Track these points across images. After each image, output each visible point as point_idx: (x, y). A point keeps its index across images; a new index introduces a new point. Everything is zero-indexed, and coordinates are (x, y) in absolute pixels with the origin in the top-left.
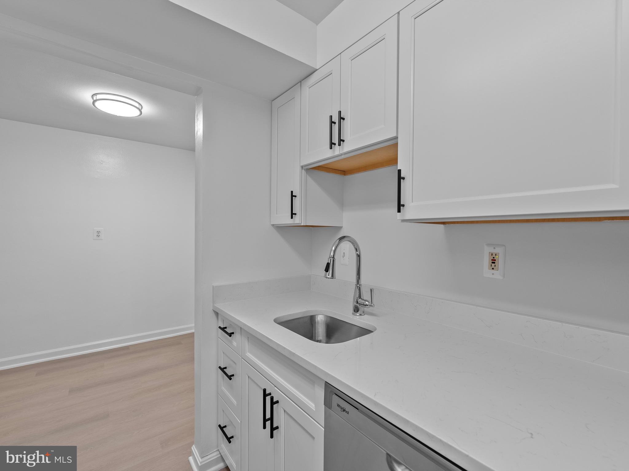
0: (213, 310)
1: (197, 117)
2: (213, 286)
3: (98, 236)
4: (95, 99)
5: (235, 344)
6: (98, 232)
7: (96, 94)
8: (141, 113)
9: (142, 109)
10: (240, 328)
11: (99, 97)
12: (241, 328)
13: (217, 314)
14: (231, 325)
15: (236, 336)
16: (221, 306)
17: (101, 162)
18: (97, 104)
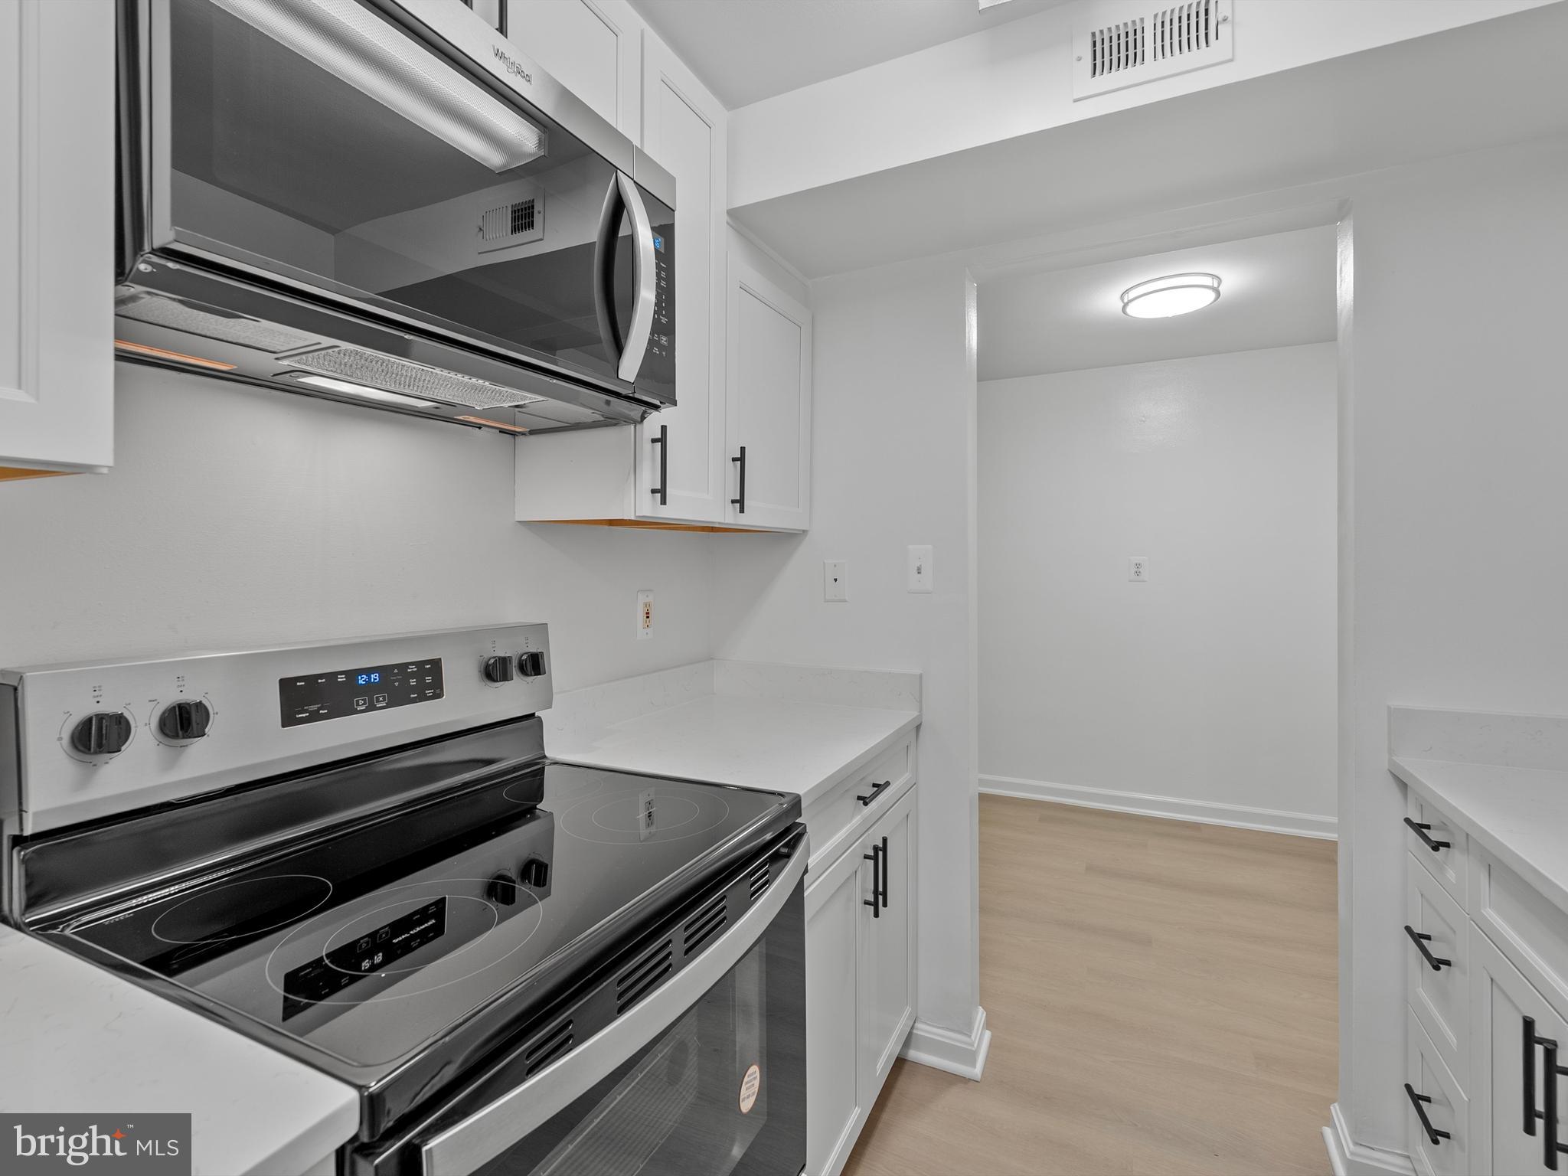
0: (1391, 772)
1: (1341, 273)
2: (1389, 708)
3: (1138, 573)
4: (1126, 301)
5: (1451, 875)
6: (1138, 565)
7: (1127, 291)
8: (1218, 294)
9: (1219, 286)
10: (1465, 835)
11: (1132, 294)
12: (1467, 835)
13: (1403, 786)
14: (1443, 823)
15: (1455, 855)
16: (1413, 766)
17: (1144, 419)
18: (1130, 310)
